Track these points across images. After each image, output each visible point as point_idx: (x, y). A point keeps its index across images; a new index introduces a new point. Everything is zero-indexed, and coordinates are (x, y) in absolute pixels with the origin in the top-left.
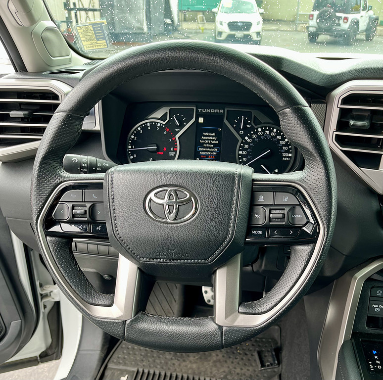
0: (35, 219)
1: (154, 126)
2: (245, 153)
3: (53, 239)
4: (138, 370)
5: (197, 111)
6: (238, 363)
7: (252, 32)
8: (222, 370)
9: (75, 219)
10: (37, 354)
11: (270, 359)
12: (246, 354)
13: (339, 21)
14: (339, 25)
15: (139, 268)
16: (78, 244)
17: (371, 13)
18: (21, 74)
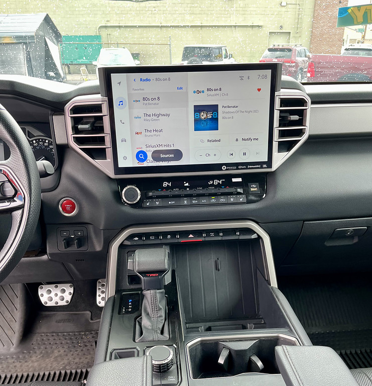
6: (78, 354)
8: (62, 363)
12: (86, 346)
17: (232, 60)
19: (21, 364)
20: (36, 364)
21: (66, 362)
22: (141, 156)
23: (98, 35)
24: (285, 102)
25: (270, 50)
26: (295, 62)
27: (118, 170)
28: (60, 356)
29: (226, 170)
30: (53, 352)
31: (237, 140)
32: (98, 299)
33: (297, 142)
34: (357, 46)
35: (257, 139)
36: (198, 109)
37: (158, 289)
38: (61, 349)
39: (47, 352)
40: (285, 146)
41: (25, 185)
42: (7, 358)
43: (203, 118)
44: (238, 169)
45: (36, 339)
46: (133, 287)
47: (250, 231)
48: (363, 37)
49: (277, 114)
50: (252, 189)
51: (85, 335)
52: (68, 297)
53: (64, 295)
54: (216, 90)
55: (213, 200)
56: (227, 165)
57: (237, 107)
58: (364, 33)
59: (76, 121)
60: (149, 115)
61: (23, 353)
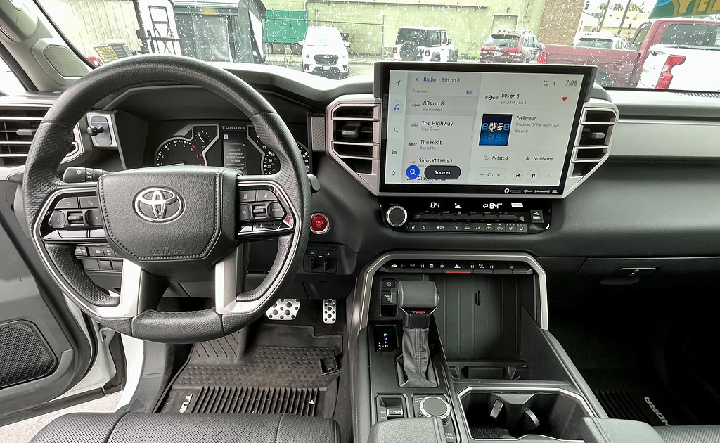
0: (30, 226)
1: (180, 143)
2: (270, 166)
3: (52, 246)
4: (203, 388)
5: (220, 128)
6: (303, 372)
7: (339, 65)
8: (286, 380)
9: (72, 225)
10: (102, 385)
11: (332, 365)
12: (311, 363)
13: (421, 54)
14: (421, 57)
15: (142, 269)
16: (113, 262)
17: (451, 46)
18: (31, 93)
19: (245, 377)
20: (260, 379)
21: (291, 379)
22: (413, 171)
23: (304, 10)
24: (592, 116)
25: (494, 36)
26: (521, 52)
27: (384, 187)
28: (284, 372)
29: (509, 193)
30: (276, 367)
31: (527, 159)
32: (325, 316)
33: (595, 164)
34: (595, 35)
35: (551, 159)
36: (488, 119)
37: (424, 329)
38: (284, 364)
39: (270, 367)
40: (581, 169)
41: (297, 206)
42: (231, 370)
43: (491, 130)
44: (523, 193)
45: (259, 351)
46: (386, 318)
47: (525, 265)
48: (601, 24)
49: (580, 129)
50: (534, 218)
51: (308, 351)
52: (294, 312)
53: (289, 309)
54: (512, 96)
55: (489, 227)
56: (511, 187)
57: (534, 118)
58: (602, 19)
59: (339, 126)
60: (428, 124)
61: (247, 365)
